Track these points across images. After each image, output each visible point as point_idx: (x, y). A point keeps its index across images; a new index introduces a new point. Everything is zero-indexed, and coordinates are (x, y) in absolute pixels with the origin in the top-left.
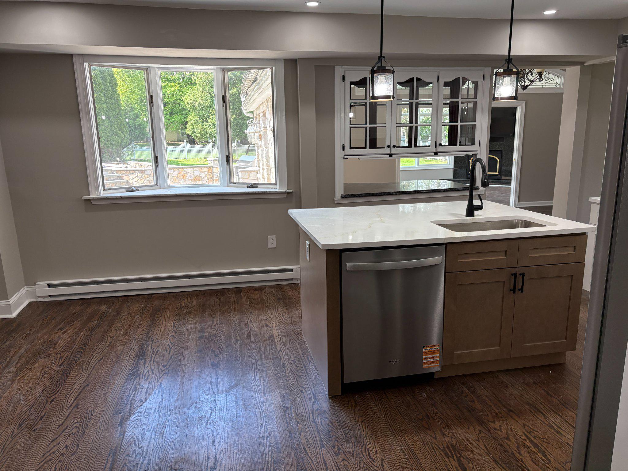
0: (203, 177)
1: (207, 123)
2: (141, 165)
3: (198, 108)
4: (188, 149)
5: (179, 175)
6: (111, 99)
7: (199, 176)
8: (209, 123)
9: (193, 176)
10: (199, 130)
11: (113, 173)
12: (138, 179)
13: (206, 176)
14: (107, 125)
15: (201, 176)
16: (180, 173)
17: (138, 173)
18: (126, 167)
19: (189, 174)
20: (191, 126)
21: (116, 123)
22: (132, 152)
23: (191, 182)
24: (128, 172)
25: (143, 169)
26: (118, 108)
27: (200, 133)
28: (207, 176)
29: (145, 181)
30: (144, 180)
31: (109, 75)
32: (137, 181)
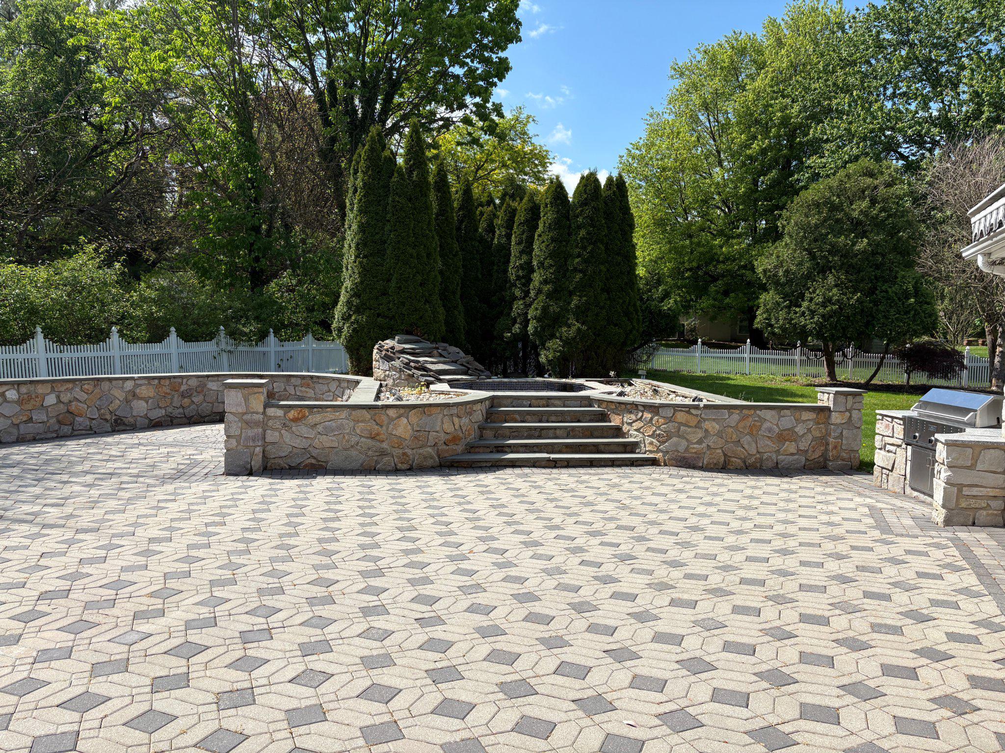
0: (801, 433)
1: (797, 309)
2: (656, 392)
3: (783, 280)
4: (752, 356)
5: (741, 425)
6: (618, 254)
7: (791, 430)
8: (803, 309)
9: (777, 430)
10: (781, 322)
11: (591, 406)
12: (642, 424)
13: (809, 430)
14: (602, 304)
15: (797, 430)
16: (743, 419)
17: (643, 412)
18: (621, 394)
19: (767, 425)
20: (764, 313)
21: (621, 301)
22: (649, 357)
23: (769, 443)
24: (623, 406)
25: (657, 401)
26: (629, 273)
27: (780, 328)
28: (813, 432)
29: (658, 432)
30: (654, 428)
31: (621, 209)
32: (638, 430)
